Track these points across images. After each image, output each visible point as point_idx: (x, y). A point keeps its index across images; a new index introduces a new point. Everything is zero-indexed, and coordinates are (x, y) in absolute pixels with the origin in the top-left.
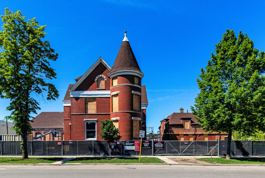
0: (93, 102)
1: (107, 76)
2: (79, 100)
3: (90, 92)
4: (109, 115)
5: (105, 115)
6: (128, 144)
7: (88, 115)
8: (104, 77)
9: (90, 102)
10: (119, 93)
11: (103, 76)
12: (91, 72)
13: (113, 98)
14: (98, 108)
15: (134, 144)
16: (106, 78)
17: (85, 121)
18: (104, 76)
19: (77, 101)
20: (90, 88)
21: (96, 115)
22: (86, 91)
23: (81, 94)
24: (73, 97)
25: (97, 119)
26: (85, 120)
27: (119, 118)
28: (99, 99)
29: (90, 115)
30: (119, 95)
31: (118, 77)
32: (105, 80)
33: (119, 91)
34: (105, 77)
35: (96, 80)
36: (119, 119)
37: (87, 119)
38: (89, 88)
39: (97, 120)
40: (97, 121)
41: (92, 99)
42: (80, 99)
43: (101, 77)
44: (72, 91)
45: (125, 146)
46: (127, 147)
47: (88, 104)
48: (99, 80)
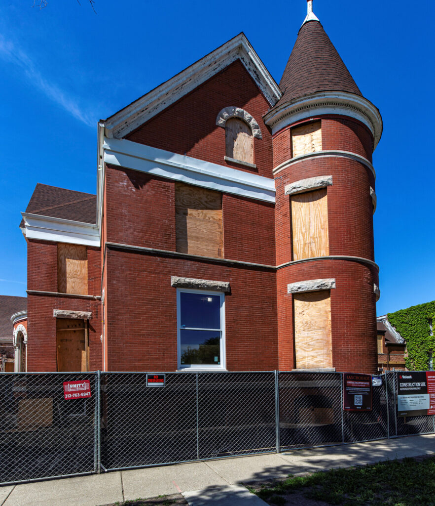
0: (207, 208)
1: (262, 120)
2: (146, 187)
3: (197, 164)
4: (271, 274)
5: (259, 272)
6: (410, 384)
7: (189, 263)
8: (250, 120)
9: (195, 208)
10: (331, 182)
11: (247, 116)
12: (200, 83)
13: (294, 204)
14: (230, 237)
15: (426, 384)
16: (257, 127)
17: (178, 285)
18: (249, 115)
19: (137, 187)
20: (197, 146)
21: (225, 268)
22: (182, 156)
23: (157, 160)
24: (117, 163)
25: (227, 283)
26: (174, 279)
27: (333, 280)
28: (234, 201)
29: (198, 264)
30: (329, 190)
31: (324, 122)
32: (255, 132)
33: (330, 177)
34: (253, 122)
35: (221, 121)
36: (334, 286)
37: (188, 280)
38: (193, 146)
39: (229, 285)
40: (228, 293)
41: (204, 197)
42: (153, 181)
43: (240, 119)
44: (115, 137)
45: (399, 396)
46: (408, 400)
47: (186, 214)
48: (230, 126)
